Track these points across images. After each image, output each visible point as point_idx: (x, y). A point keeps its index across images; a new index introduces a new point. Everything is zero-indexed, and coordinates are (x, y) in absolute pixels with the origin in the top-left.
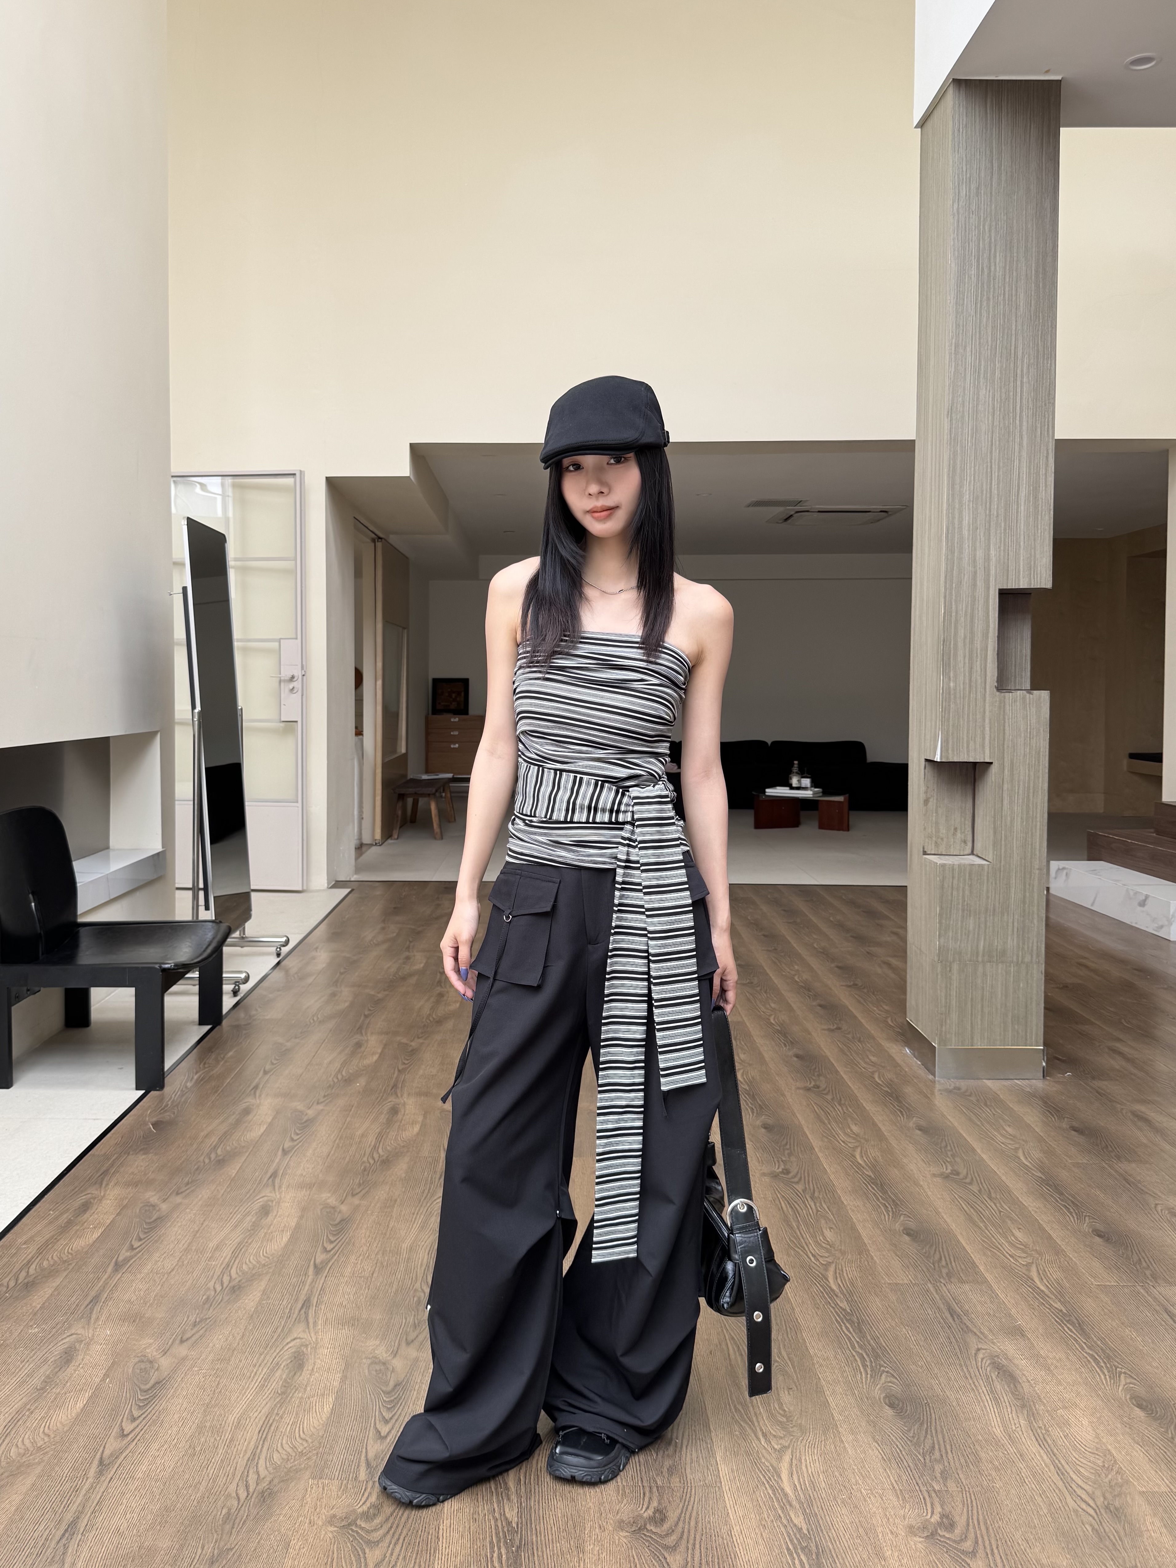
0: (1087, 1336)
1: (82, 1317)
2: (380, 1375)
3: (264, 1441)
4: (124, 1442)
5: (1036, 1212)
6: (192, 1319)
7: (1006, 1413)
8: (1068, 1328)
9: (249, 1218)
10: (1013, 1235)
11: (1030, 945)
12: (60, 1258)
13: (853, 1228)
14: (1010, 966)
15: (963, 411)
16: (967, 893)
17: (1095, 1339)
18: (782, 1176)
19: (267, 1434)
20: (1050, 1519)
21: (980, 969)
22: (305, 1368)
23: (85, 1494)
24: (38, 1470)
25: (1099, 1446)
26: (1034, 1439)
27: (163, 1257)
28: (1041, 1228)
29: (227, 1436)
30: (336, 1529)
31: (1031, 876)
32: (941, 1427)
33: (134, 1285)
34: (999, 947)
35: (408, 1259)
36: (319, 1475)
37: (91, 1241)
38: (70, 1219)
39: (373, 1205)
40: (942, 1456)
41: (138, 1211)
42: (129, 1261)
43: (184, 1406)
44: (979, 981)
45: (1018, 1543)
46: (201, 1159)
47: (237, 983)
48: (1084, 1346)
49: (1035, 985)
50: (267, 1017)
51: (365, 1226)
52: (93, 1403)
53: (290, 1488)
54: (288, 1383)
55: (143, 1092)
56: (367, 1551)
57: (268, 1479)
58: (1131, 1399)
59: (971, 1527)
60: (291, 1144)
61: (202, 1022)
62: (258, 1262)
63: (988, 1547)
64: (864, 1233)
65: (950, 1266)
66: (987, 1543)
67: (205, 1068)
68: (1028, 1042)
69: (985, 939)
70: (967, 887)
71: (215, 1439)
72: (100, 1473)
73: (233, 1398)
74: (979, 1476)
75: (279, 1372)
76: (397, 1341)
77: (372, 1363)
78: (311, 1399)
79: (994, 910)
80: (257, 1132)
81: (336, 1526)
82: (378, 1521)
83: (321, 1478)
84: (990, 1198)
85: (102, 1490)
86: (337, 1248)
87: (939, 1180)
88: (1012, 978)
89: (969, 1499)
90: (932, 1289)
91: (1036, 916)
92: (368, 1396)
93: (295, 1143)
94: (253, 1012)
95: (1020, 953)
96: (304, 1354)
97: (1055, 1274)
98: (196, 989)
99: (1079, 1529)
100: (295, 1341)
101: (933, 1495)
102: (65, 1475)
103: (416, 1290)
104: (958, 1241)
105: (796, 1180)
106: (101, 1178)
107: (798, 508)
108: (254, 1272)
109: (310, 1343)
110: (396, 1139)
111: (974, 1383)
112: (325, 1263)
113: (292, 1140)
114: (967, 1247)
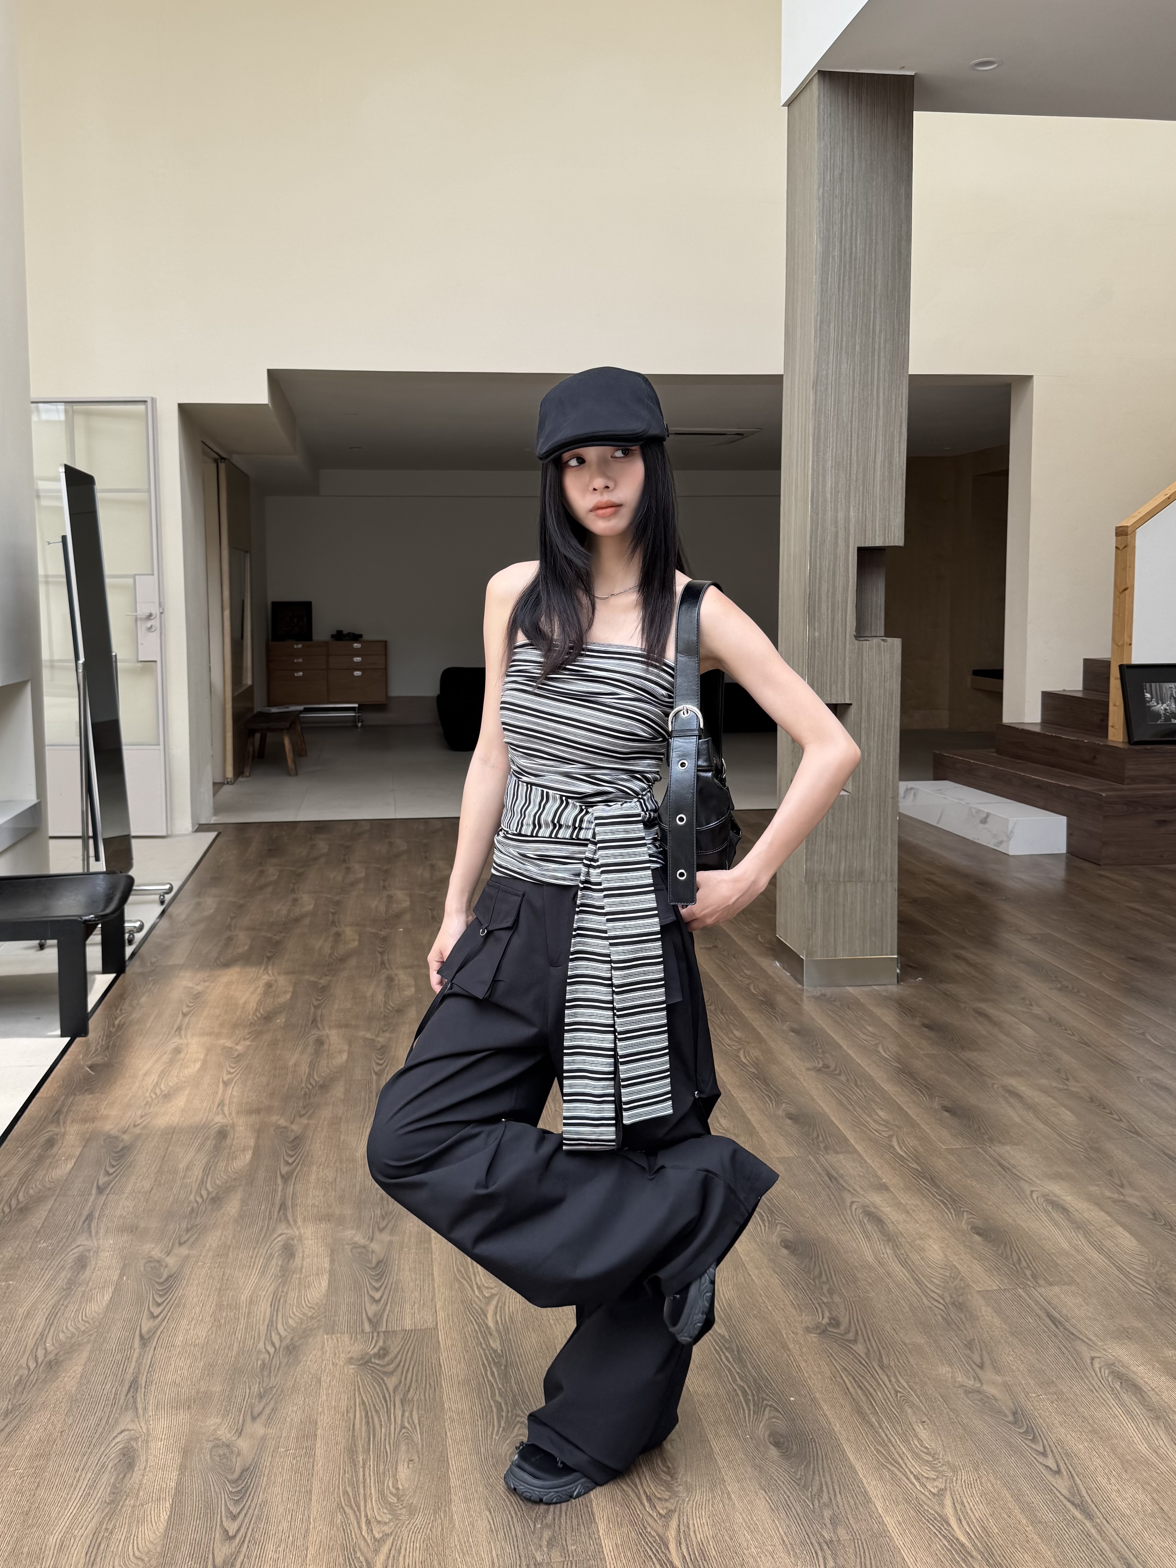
0: (939, 1188)
5: (894, 1095)
6: (184, 1225)
7: (876, 1246)
8: (924, 1182)
11: (885, 865)
13: (743, 1118)
14: (868, 885)
15: (827, 382)
16: (831, 821)
17: (944, 1189)
21: (842, 888)
22: (296, 1256)
25: (947, 1263)
26: (898, 1263)
27: (139, 1179)
31: (885, 805)
32: (826, 1258)
33: (121, 1204)
34: (858, 868)
37: (67, 1170)
38: (40, 1154)
39: (320, 1123)
40: (828, 1279)
42: (109, 1185)
44: (841, 900)
45: (887, 1331)
47: (134, 932)
48: (935, 1194)
49: (889, 900)
50: (170, 963)
51: (319, 1141)
54: (285, 1268)
55: (70, 1038)
58: (971, 1229)
59: (853, 1324)
60: (229, 1076)
61: (106, 970)
62: (229, 1177)
64: (752, 1122)
65: (826, 1141)
66: (865, 1333)
67: (122, 1014)
69: (845, 862)
74: (857, 1290)
75: (274, 1260)
77: (355, 1248)
78: (309, 1278)
79: (853, 835)
80: (193, 1068)
88: (869, 896)
89: (850, 1306)
90: (813, 1160)
91: (889, 840)
93: (233, 1076)
94: (153, 960)
96: (292, 1245)
97: (911, 1141)
100: (282, 1236)
101: (823, 1305)
104: (832, 1121)
106: (57, 1117)
108: (228, 1185)
109: (296, 1237)
110: (328, 1066)
111: (850, 1227)
112: (290, 1174)
113: (230, 1073)
114: (839, 1125)
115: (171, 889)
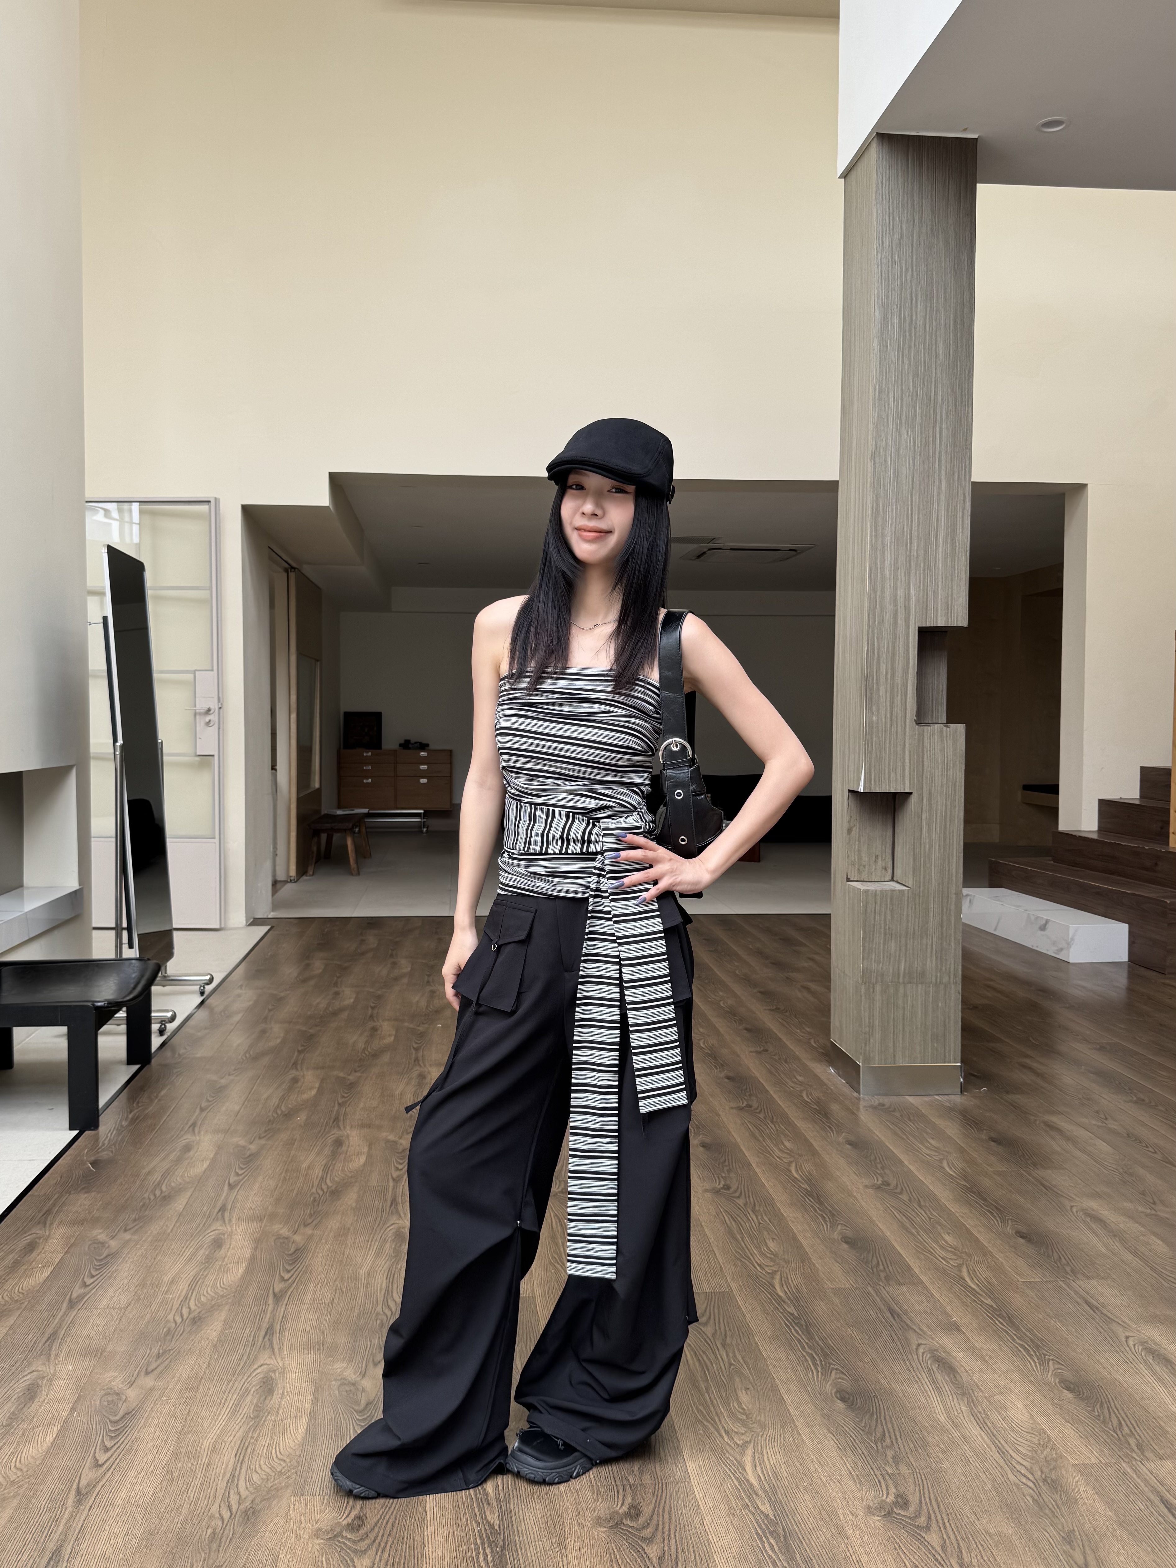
0: (1017, 1329)
1: (41, 1354)
2: (351, 1395)
3: (241, 1463)
4: (100, 1472)
5: (962, 1217)
6: (155, 1351)
7: (948, 1401)
8: (999, 1322)
9: (202, 1252)
10: (944, 1239)
11: (948, 966)
12: (11, 1298)
13: (795, 1238)
14: (929, 987)
15: (886, 455)
16: (889, 917)
17: (1024, 1330)
18: (723, 1192)
19: (244, 1457)
20: (995, 1494)
21: (901, 990)
22: (275, 1393)
23: (66, 1524)
24: (15, 1502)
25: (1034, 1426)
26: (975, 1424)
27: (118, 1292)
28: (968, 1232)
29: (204, 1460)
30: (322, 1541)
31: (947, 902)
32: (889, 1417)
33: (92, 1321)
34: (919, 969)
35: (367, 1284)
36: (300, 1492)
37: (41, 1280)
38: (16, 1259)
39: (326, 1234)
40: (892, 1442)
41: (86, 1249)
42: (83, 1298)
43: (157, 1434)
44: (900, 1002)
45: (967, 1516)
46: (146, 1195)
47: (163, 1022)
48: (1015, 1337)
49: (952, 1004)
50: (198, 1055)
51: (321, 1255)
52: (63, 1436)
53: (273, 1506)
54: (260, 1407)
55: (77, 1132)
56: (355, 1559)
57: (250, 1498)
58: (1060, 1383)
59: (924, 1504)
60: (236, 1178)
61: (130, 1061)
62: (216, 1293)
63: (940, 1521)
64: (804, 1242)
65: (887, 1269)
66: (939, 1518)
67: (139, 1107)
68: (947, 1059)
69: (905, 961)
70: (888, 912)
71: (192, 1464)
72: (79, 1502)
73: (206, 1425)
74: (928, 1459)
75: (249, 1398)
76: (364, 1362)
77: (341, 1385)
78: (285, 1422)
79: (914, 934)
80: (199, 1168)
81: (322, 1539)
82: (363, 1532)
83: (302, 1495)
84: (920, 1206)
85: (82, 1518)
86: (294, 1276)
87: (870, 1191)
88: (931, 998)
89: (920, 1480)
90: (871, 1291)
91: (953, 939)
92: (341, 1416)
93: (241, 1177)
94: (182, 1051)
95: (939, 975)
96: (272, 1379)
97: (984, 1273)
98: (124, 1028)
99: (1021, 1501)
100: (262, 1367)
101: (888, 1477)
102: (42, 1506)
103: (378, 1314)
104: (893, 1246)
105: (737, 1194)
106: (45, 1217)
107: (711, 545)
108: (213, 1303)
109: (278, 1369)
110: (343, 1170)
111: (917, 1375)
112: (283, 1292)
113: (237, 1174)
114: (903, 1253)
115: (211, 981)
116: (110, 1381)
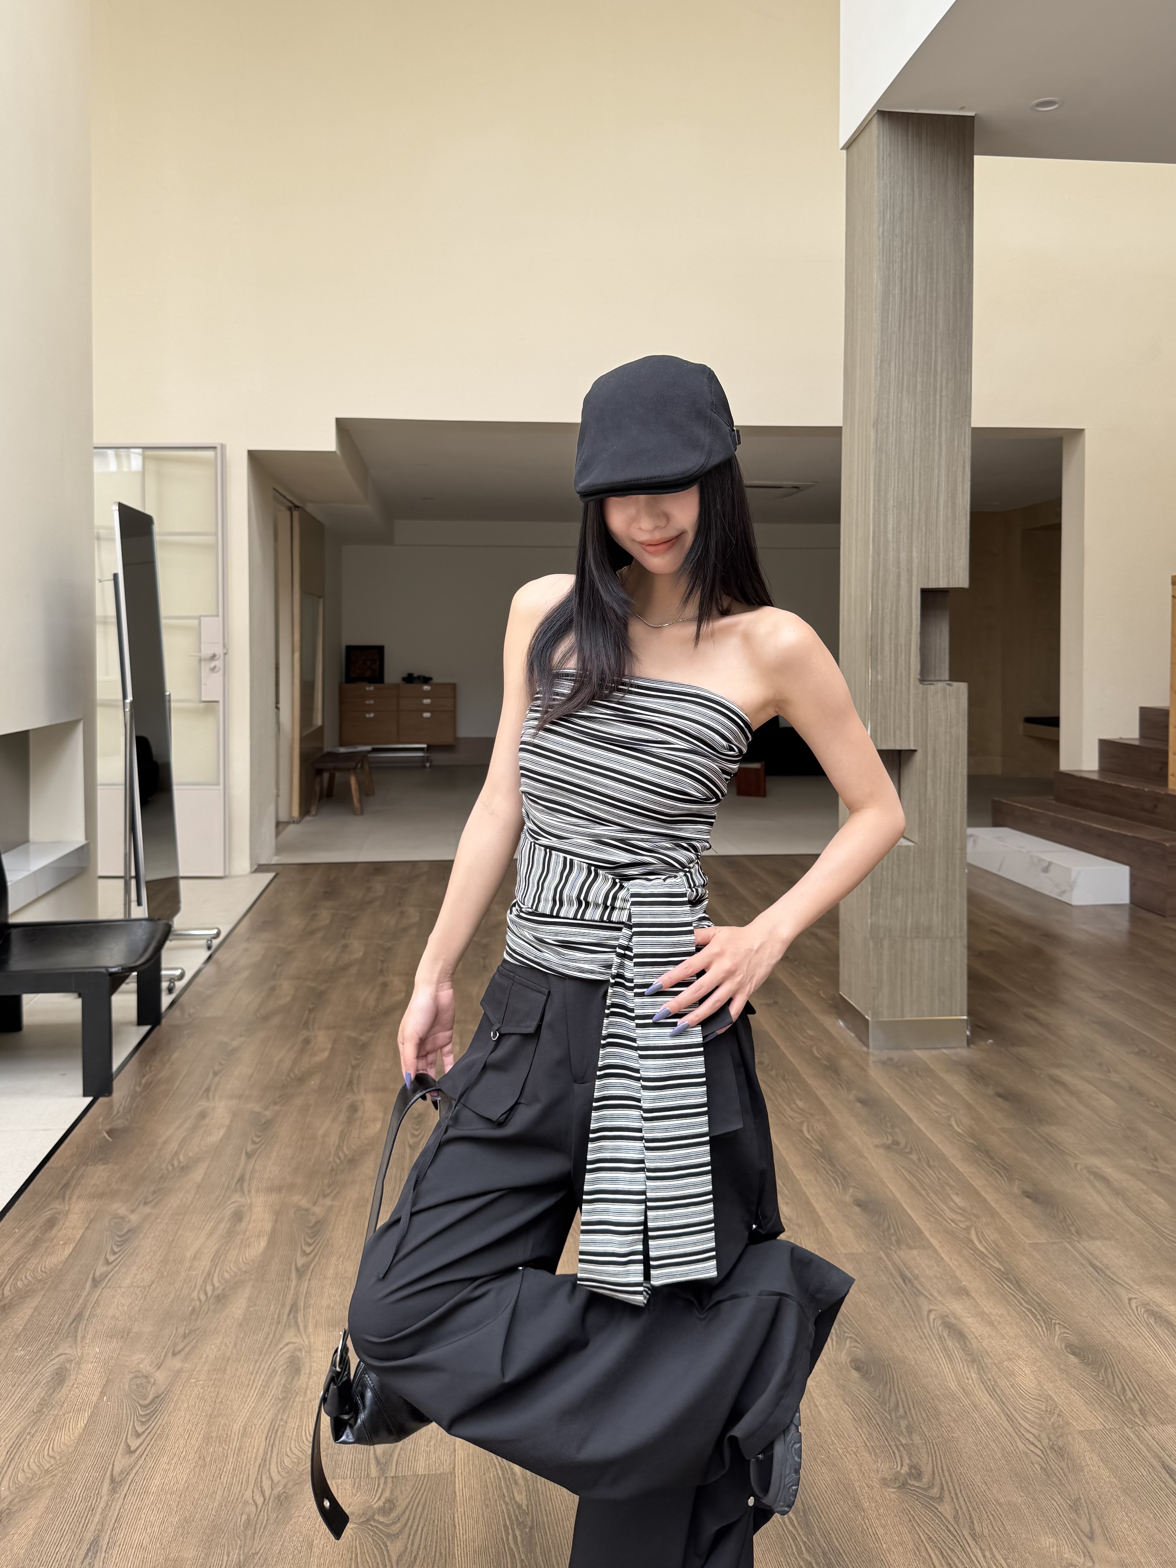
0: (1024, 1293)
1: (68, 1336)
3: (272, 1447)
4: (133, 1458)
5: (970, 1177)
7: (959, 1368)
8: (1007, 1286)
9: (223, 1225)
10: (953, 1201)
11: (954, 921)
12: (34, 1277)
14: (936, 942)
17: (1031, 1294)
19: (274, 1439)
20: (1004, 1462)
21: (909, 945)
22: (302, 1372)
23: (102, 1513)
24: (49, 1492)
25: (1041, 1392)
26: (985, 1391)
27: (141, 1269)
28: (977, 1192)
29: (235, 1444)
32: (902, 1385)
33: (116, 1299)
34: (925, 924)
37: (64, 1258)
38: (37, 1237)
39: (345, 1205)
40: (906, 1412)
42: (106, 1276)
43: (187, 1418)
44: (908, 957)
45: (978, 1486)
46: (164, 1167)
47: (173, 980)
48: (1022, 1301)
49: (958, 958)
50: (208, 1015)
51: (341, 1227)
52: (94, 1423)
54: (287, 1387)
55: (91, 1099)
56: (388, 1544)
57: (282, 1483)
58: (1065, 1347)
59: (936, 1475)
60: (254, 1147)
62: (239, 1269)
63: (953, 1493)
64: (817, 1207)
65: (898, 1233)
66: (952, 1489)
67: (150, 1073)
68: (954, 1013)
69: (912, 916)
71: (224, 1448)
72: (114, 1490)
73: (235, 1407)
74: (940, 1428)
75: (277, 1378)
79: (920, 889)
80: (215, 1137)
82: (395, 1515)
84: (929, 1166)
85: (118, 1507)
86: (316, 1250)
87: (881, 1151)
88: (937, 953)
89: (933, 1450)
90: (884, 1256)
93: (258, 1146)
95: (945, 928)
96: (299, 1358)
97: (992, 1236)
99: (1029, 1469)
100: (289, 1346)
101: (902, 1448)
102: (78, 1495)
104: (904, 1209)
106: (63, 1191)
108: (236, 1280)
109: (304, 1347)
110: (359, 1138)
111: (928, 1342)
113: (254, 1143)
114: (912, 1215)
116: (138, 1364)
